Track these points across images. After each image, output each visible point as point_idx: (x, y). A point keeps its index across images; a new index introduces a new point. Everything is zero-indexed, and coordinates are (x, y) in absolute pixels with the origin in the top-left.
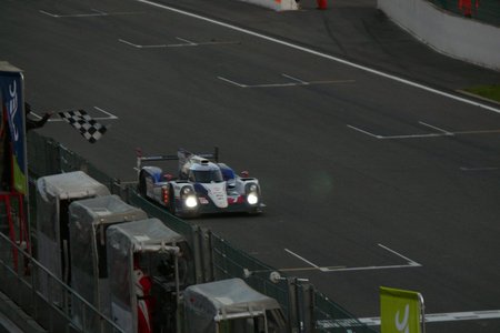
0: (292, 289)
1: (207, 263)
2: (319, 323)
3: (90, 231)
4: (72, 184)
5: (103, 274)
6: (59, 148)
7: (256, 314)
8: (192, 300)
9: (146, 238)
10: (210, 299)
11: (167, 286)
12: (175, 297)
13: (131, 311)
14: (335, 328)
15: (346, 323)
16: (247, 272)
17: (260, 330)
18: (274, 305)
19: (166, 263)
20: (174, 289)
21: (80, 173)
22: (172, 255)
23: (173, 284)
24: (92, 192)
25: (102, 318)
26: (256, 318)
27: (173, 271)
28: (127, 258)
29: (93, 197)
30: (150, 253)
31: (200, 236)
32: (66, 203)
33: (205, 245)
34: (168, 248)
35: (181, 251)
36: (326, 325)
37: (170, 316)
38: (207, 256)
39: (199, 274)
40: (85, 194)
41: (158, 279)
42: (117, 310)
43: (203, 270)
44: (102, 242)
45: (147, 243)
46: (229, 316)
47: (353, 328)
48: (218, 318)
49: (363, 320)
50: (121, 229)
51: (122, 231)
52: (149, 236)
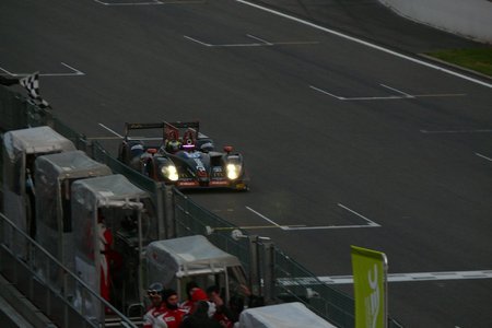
0: (253, 247)
1: (170, 218)
2: (279, 280)
3: (55, 186)
4: (38, 139)
5: (68, 229)
6: (26, 103)
7: (217, 270)
8: (155, 256)
9: (110, 194)
10: (172, 255)
11: (131, 241)
12: (138, 252)
13: (94, 265)
14: (295, 286)
15: (306, 281)
16: (209, 230)
17: (221, 286)
18: (235, 262)
19: (129, 219)
20: (137, 245)
21: (47, 129)
22: (135, 211)
23: (136, 239)
24: (58, 147)
25: (66, 272)
26: (217, 275)
27: (136, 226)
28: (91, 213)
29: (59, 152)
30: (114, 209)
31: (164, 193)
32: (31, 157)
33: (169, 201)
34: (131, 204)
35: (144, 207)
36: (286, 283)
37: (132, 271)
38: (170, 212)
39: (162, 230)
40: (51, 149)
41: (121, 234)
42: (81, 263)
43: (166, 227)
44: (67, 197)
45: (111, 199)
46: (191, 273)
47: (313, 287)
48: (180, 274)
49: (322, 279)
50: (86, 184)
51: (87, 186)
52: (114, 192)
